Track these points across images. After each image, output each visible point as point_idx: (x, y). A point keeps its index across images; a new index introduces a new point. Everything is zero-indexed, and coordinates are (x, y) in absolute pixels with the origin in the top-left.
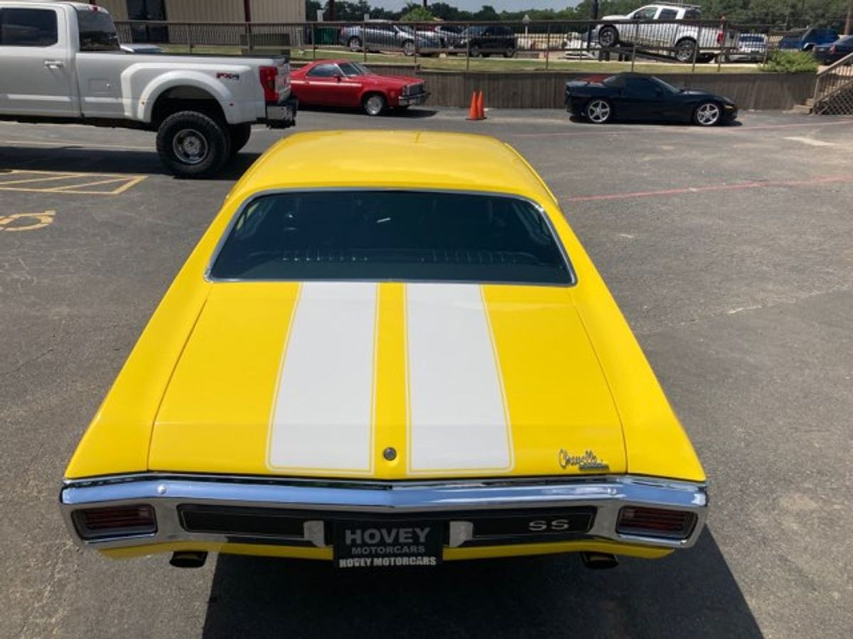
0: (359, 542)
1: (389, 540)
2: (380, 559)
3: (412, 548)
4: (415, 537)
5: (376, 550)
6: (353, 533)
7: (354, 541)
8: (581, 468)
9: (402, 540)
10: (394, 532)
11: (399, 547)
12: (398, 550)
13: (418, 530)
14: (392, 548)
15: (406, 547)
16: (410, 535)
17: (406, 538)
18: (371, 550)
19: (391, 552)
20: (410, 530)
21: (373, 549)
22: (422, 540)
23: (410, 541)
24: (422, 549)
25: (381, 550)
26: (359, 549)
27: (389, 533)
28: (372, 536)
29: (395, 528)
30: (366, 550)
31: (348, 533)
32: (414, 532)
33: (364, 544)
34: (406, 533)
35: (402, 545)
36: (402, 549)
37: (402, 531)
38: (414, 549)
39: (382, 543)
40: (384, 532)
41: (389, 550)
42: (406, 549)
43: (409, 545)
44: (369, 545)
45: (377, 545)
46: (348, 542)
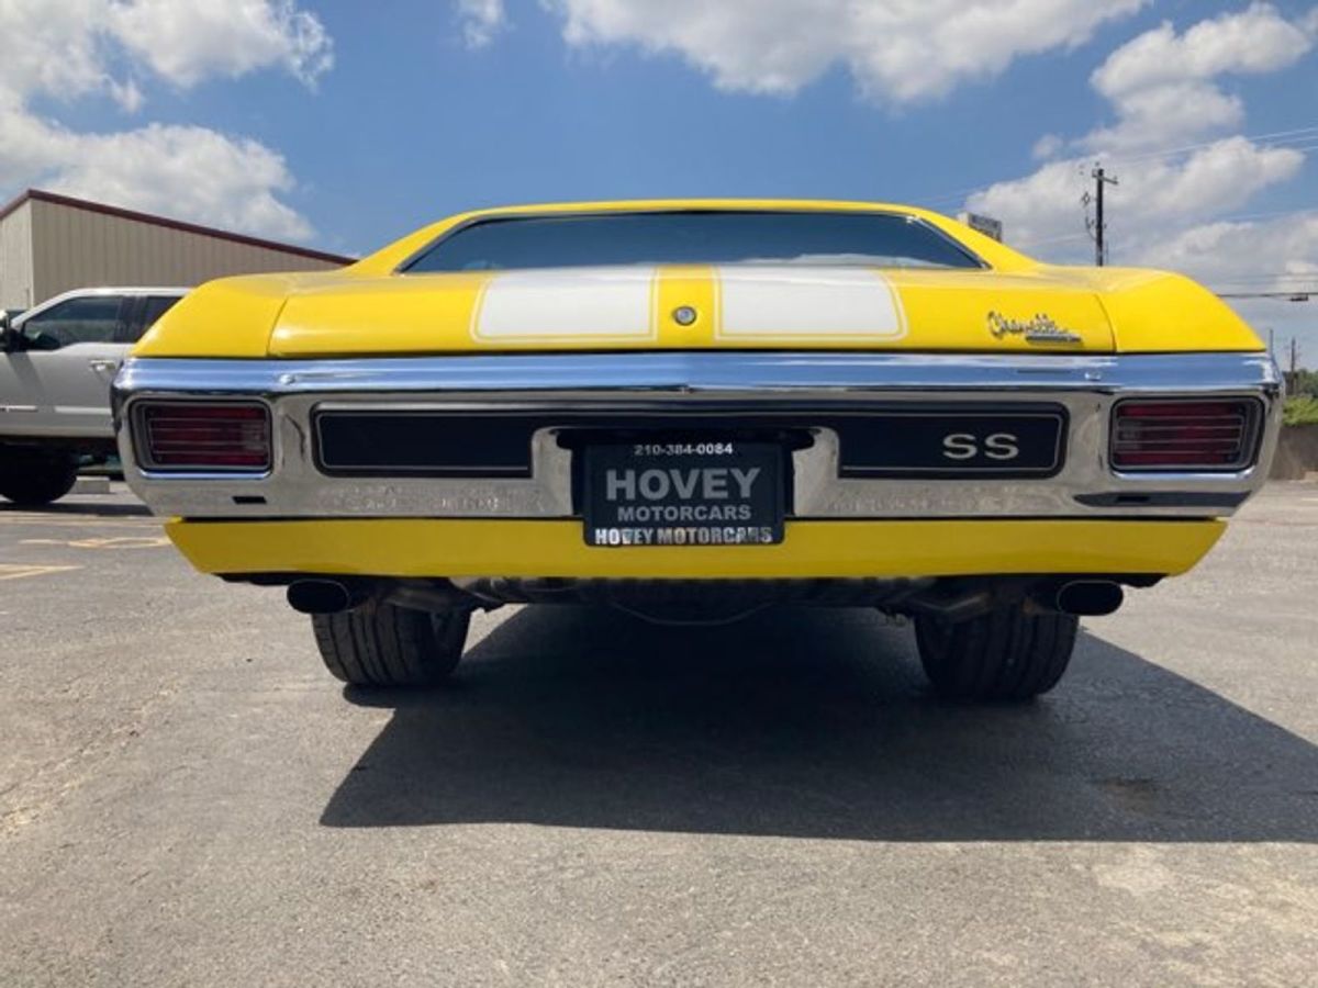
0: (630, 495)
1: (685, 493)
2: (669, 531)
3: (726, 509)
4: (733, 486)
5: (662, 513)
6: (621, 476)
7: (621, 492)
8: (1029, 339)
9: (708, 493)
10: (694, 475)
11: (704, 508)
12: (701, 513)
13: (737, 473)
14: (690, 509)
15: (716, 508)
16: (723, 483)
17: (716, 489)
18: (652, 513)
19: (690, 518)
20: (724, 472)
21: (657, 509)
22: (745, 493)
23: (724, 495)
24: (746, 513)
25: (671, 513)
26: (631, 510)
27: (685, 481)
28: (654, 484)
29: (695, 467)
30: (643, 514)
31: (611, 475)
32: (730, 478)
33: (640, 500)
34: (715, 477)
35: (710, 503)
36: (708, 513)
37: (708, 474)
38: (730, 512)
39: (673, 498)
40: (676, 474)
41: (686, 512)
42: (715, 513)
43: (721, 503)
44: (650, 503)
45: (663, 502)
46: (612, 495)
